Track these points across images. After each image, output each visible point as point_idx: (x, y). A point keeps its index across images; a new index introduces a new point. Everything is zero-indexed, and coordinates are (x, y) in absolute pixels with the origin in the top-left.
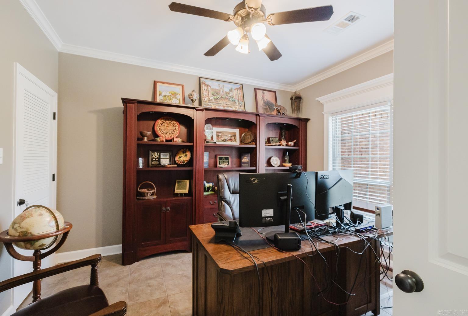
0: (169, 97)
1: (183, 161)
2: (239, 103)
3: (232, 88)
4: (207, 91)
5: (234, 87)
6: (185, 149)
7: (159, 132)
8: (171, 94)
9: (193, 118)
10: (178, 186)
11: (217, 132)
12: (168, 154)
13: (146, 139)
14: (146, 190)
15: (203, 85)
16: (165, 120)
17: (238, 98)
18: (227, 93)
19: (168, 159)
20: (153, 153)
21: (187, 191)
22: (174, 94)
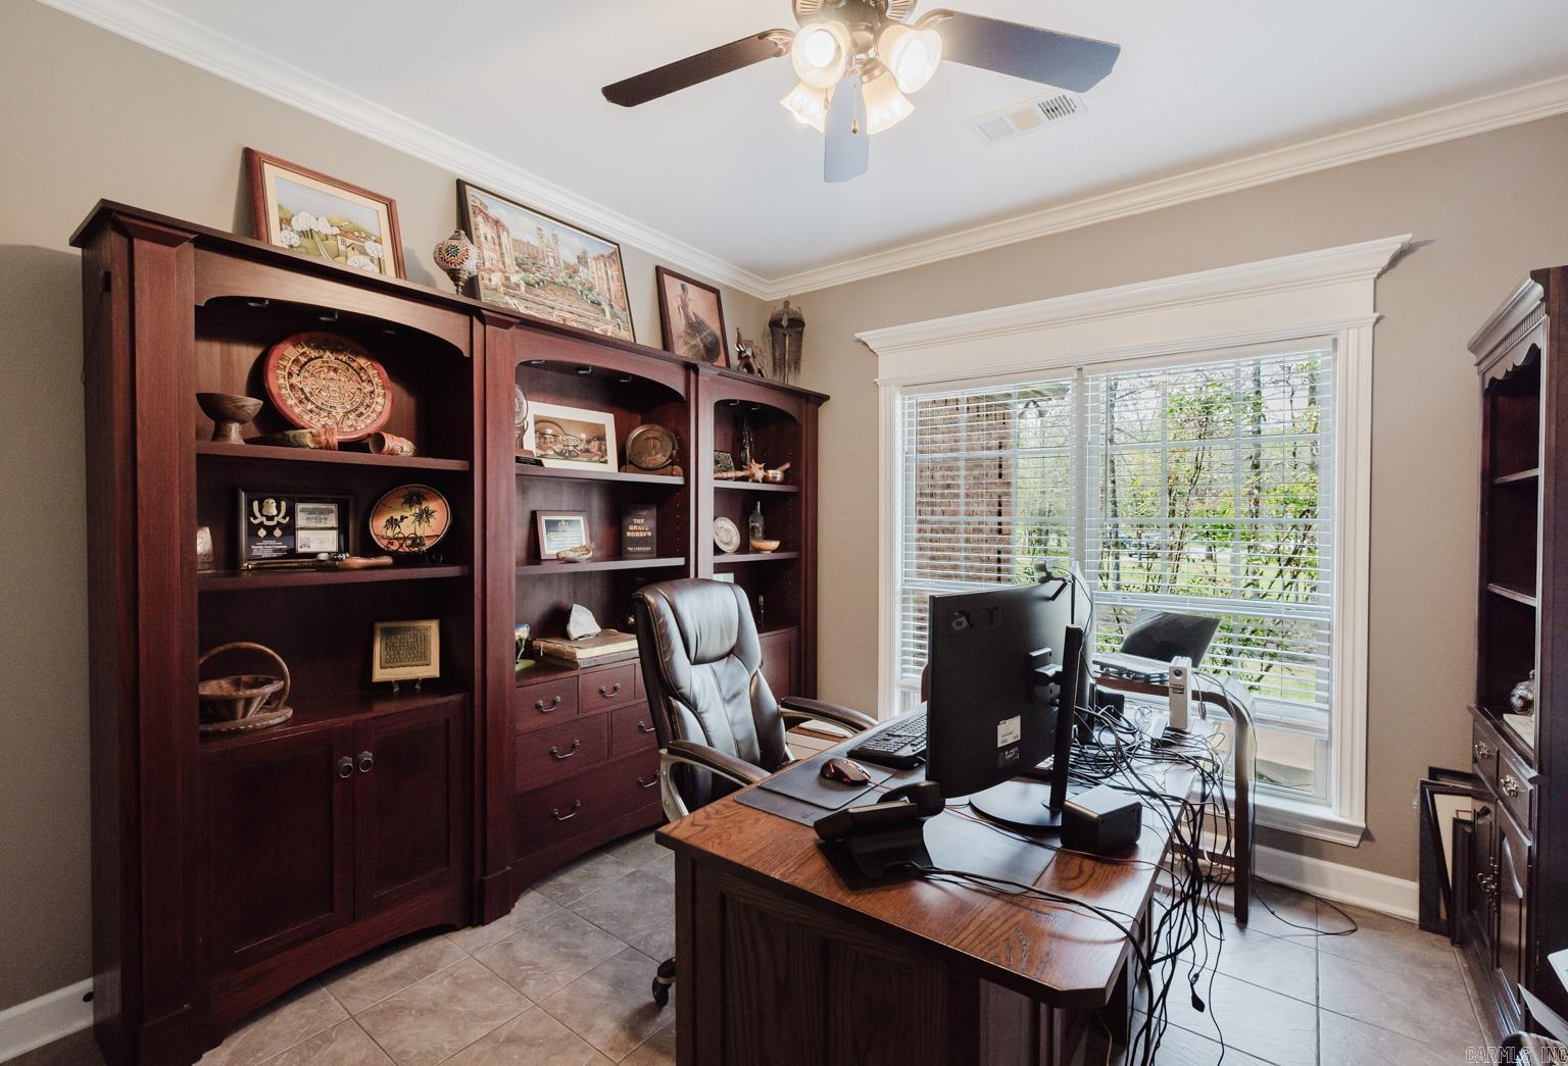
0: (331, 242)
1: (414, 540)
2: (614, 316)
3: (585, 252)
4: (497, 247)
5: (595, 249)
6: (414, 487)
7: (291, 404)
8: (336, 231)
9: (466, 354)
10: (388, 647)
11: (539, 421)
12: (333, 507)
13: (235, 432)
14: (224, 683)
15: (480, 219)
16: (317, 347)
17: (608, 295)
18: (572, 267)
19: (334, 533)
20: (256, 504)
21: (433, 670)
22: (351, 234)
